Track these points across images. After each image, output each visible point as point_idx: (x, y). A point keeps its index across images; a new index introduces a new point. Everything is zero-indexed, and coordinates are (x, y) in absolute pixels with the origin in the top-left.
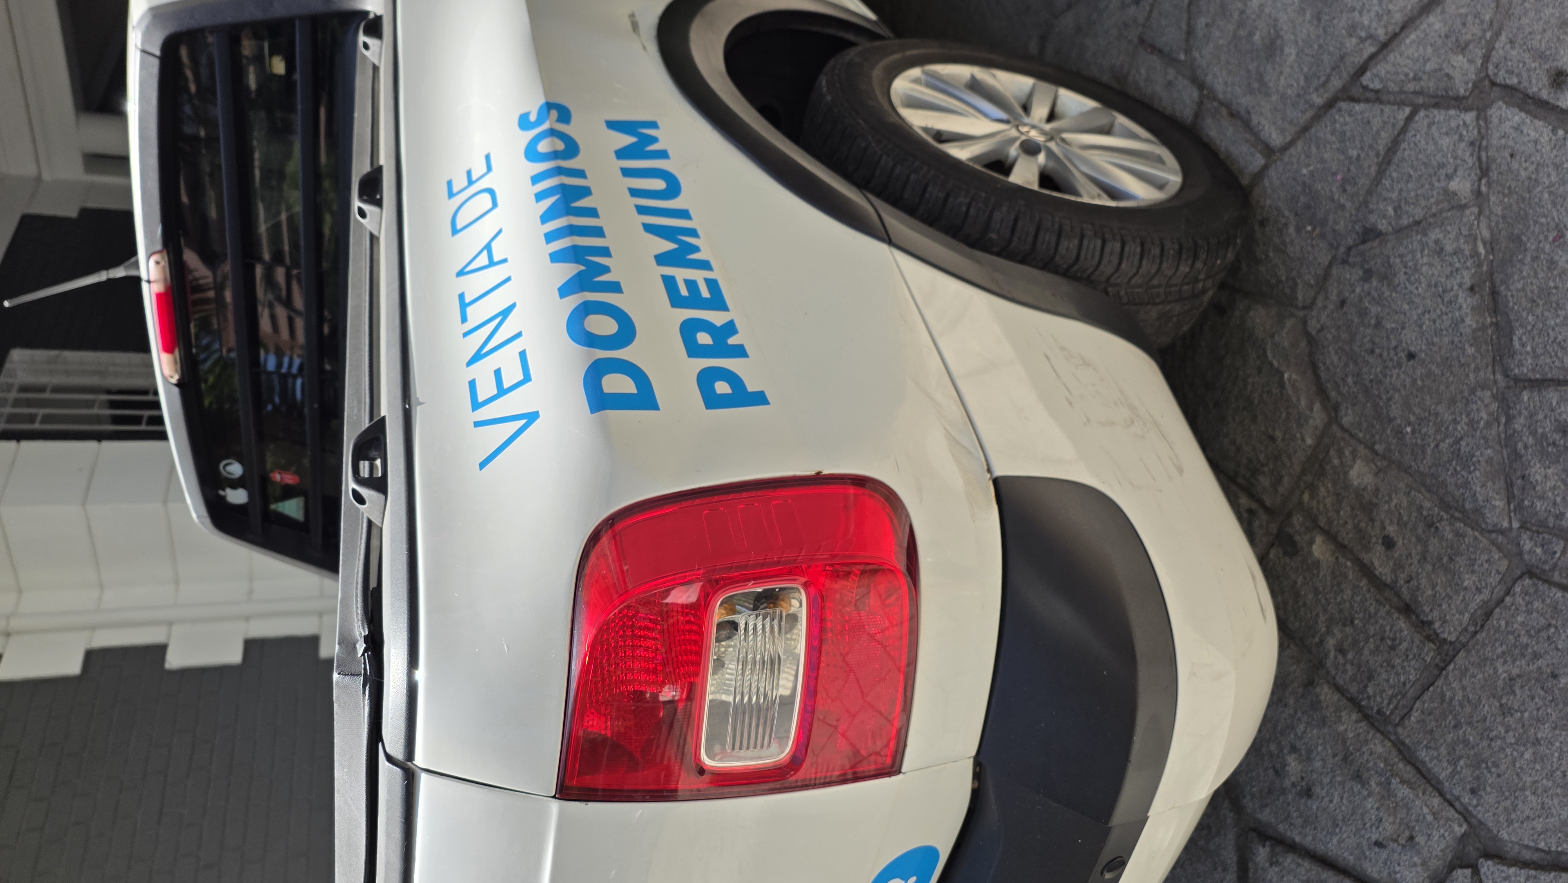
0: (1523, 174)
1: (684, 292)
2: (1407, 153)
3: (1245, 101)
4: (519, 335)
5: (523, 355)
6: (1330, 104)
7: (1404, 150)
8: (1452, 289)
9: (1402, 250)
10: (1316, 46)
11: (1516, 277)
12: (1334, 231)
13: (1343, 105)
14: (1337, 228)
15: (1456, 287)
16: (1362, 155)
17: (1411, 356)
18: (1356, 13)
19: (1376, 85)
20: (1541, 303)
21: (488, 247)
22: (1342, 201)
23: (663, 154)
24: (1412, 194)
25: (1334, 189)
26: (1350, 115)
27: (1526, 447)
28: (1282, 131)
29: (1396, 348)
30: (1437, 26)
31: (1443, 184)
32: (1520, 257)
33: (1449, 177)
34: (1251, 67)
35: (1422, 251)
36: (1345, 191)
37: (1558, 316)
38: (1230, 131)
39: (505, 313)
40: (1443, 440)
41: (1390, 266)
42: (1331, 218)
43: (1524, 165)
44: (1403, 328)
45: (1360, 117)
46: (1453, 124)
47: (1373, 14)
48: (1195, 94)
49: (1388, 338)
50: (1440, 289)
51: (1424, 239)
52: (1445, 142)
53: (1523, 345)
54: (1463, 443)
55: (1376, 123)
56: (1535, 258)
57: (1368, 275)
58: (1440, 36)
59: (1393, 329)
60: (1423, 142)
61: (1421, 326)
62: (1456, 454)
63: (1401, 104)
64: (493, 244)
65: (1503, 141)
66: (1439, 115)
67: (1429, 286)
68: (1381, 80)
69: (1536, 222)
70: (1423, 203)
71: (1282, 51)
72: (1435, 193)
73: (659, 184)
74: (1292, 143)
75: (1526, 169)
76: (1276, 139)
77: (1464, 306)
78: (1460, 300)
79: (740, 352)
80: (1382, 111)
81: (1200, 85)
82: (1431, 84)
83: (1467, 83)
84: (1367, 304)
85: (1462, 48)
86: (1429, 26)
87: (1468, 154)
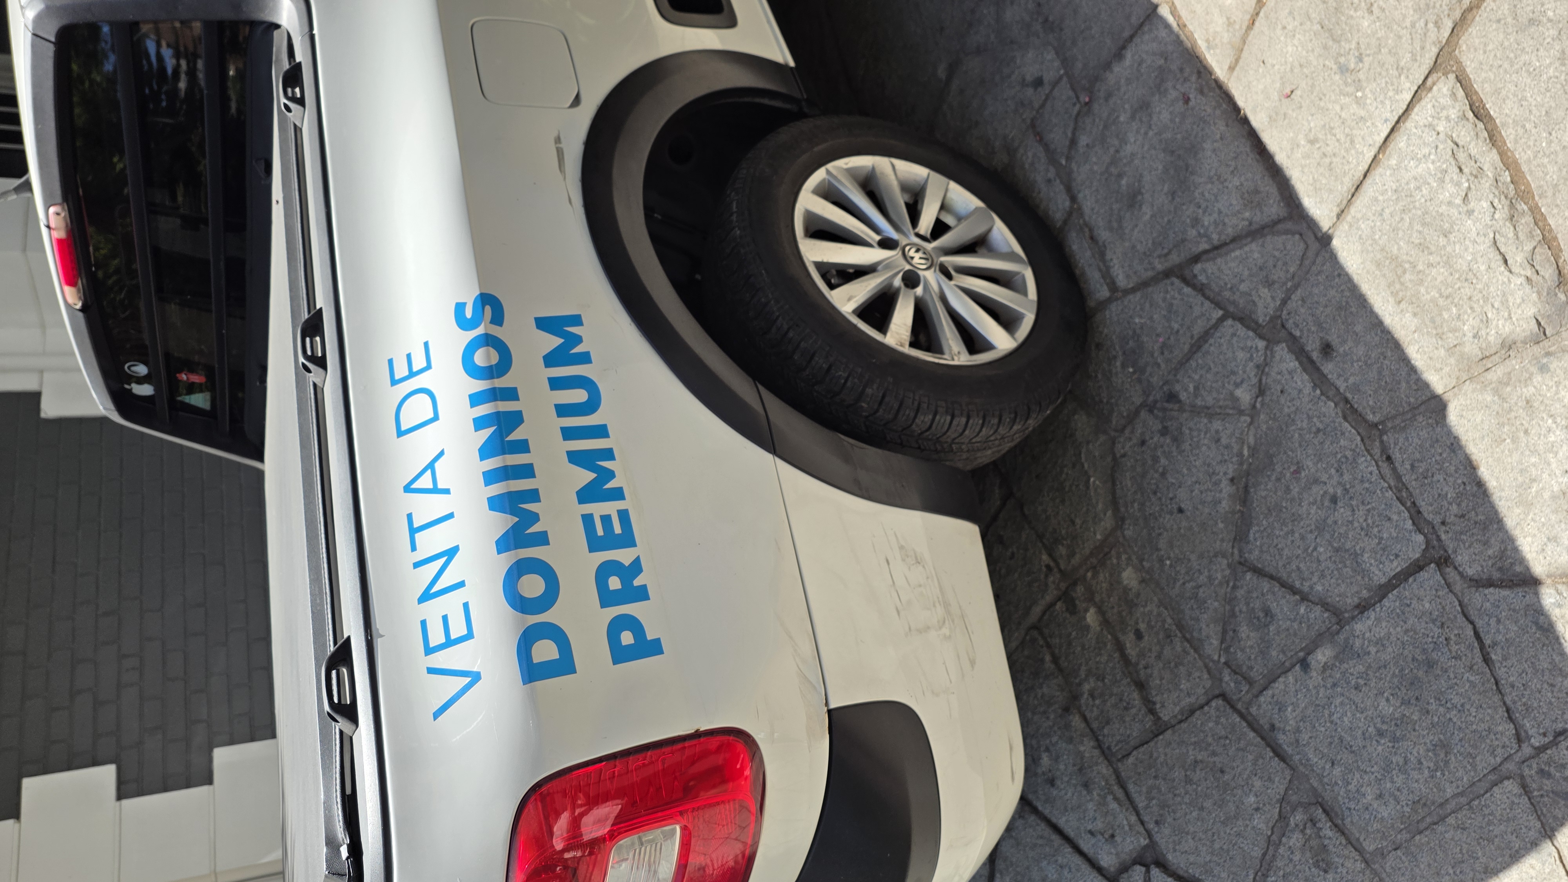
0: (1286, 410)
2: (1212, 348)
3: (1104, 235)
4: (462, 584)
5: (466, 606)
6: (1167, 274)
7: (1211, 345)
8: (1218, 474)
9: (1191, 424)
10: (1166, 219)
11: (1262, 486)
12: (1149, 381)
13: (1176, 281)
14: (1151, 380)
15: (1221, 474)
16: (1181, 332)
17: (1181, 511)
18: (1200, 211)
19: (1202, 278)
20: (1274, 514)
21: (431, 466)
22: (1159, 360)
23: (585, 358)
24: (1209, 383)
25: (1156, 348)
26: (1179, 293)
27: (1240, 611)
28: (1128, 277)
29: (1171, 499)
30: (1256, 255)
31: (1231, 387)
32: (1269, 473)
33: (1237, 385)
34: (1114, 207)
35: (1206, 433)
36: (1162, 353)
37: (1282, 530)
38: (1088, 253)
39: (451, 553)
40: (1189, 581)
41: (1181, 433)
42: (1149, 369)
43: (1288, 403)
44: (1180, 487)
45: (1186, 299)
46: (1249, 344)
47: (1212, 219)
48: (1067, 203)
49: (1168, 488)
50: (1211, 470)
51: (1209, 425)
52: (1241, 355)
53: (1255, 539)
54: (1201, 590)
55: (1197, 310)
56: (1278, 480)
57: (1164, 432)
58: (1256, 265)
59: (1173, 484)
60: (1225, 347)
61: (1192, 491)
62: (1195, 596)
63: (1218, 305)
64: (437, 465)
65: (1279, 377)
66: (1242, 331)
67: (1204, 463)
68: (1207, 277)
69: (1285, 453)
70: (1215, 395)
71: (1141, 206)
72: (1224, 391)
73: (579, 396)
74: (1133, 290)
75: (1289, 407)
76: (1122, 281)
77: (1224, 491)
78: (1222, 485)
79: (642, 594)
80: (1202, 304)
81: (1073, 199)
82: (1241, 301)
83: (1266, 316)
84: (1159, 454)
85: (1269, 284)
86: (1251, 251)
87: (1253, 373)
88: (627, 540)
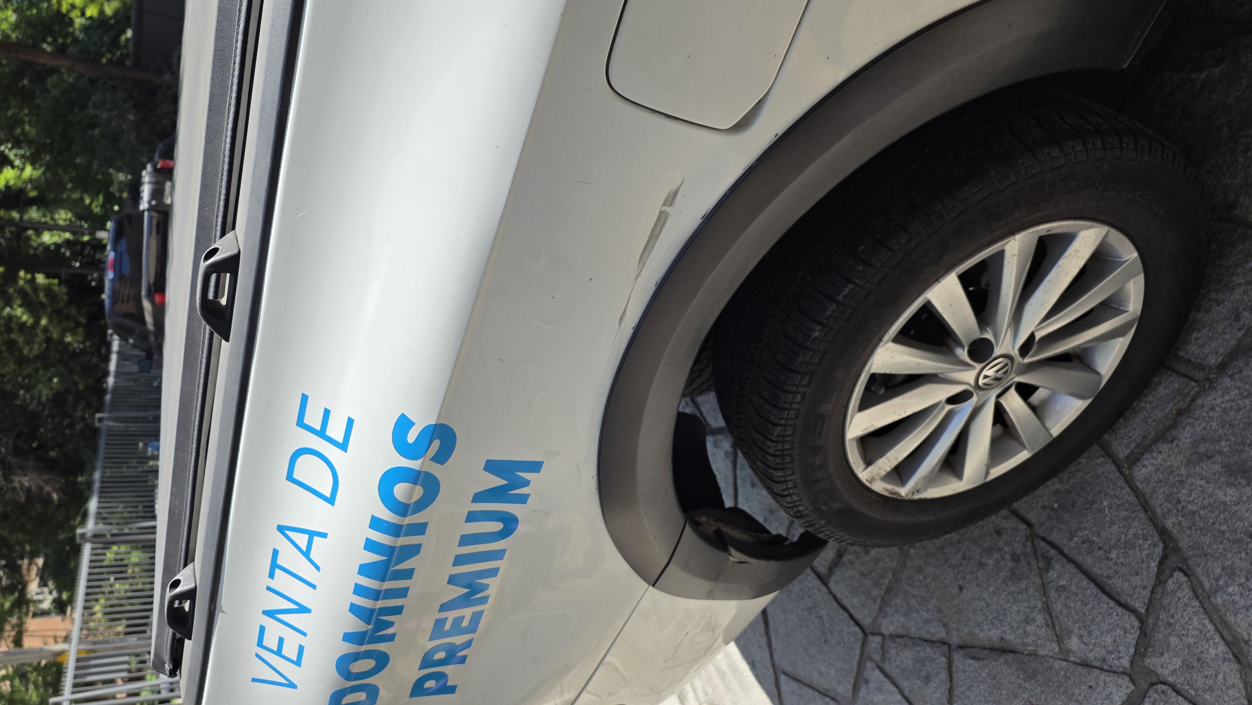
0: (1077, 691)
1: (447, 628)
6: (1164, 534)
7: (1108, 604)
8: (1002, 626)
9: (1031, 591)
11: (1009, 671)
12: (1053, 529)
13: (1159, 550)
14: (1055, 532)
15: (1003, 629)
16: (1110, 563)
17: (961, 589)
18: (1243, 580)
19: (1171, 585)
20: (994, 682)
22: (1076, 539)
23: (522, 499)
24: (1072, 605)
25: (1086, 532)
26: (1148, 555)
28: (1147, 480)
29: (965, 578)
30: (1212, 652)
31: (1076, 631)
32: (1021, 676)
33: (1080, 637)
35: (1028, 607)
36: (1084, 542)
41: (1020, 579)
42: (1063, 526)
43: (1083, 694)
44: (978, 585)
45: (1145, 565)
46: (1121, 648)
47: (1237, 598)
49: (972, 573)
50: (1002, 618)
51: (1037, 610)
52: (1109, 640)
53: (969, 666)
54: (916, 615)
55: (1136, 581)
56: (1020, 686)
57: (1016, 558)
58: (1202, 652)
59: (977, 577)
60: (1111, 621)
61: (978, 599)
62: (910, 610)
65: (1102, 684)
66: (1132, 638)
67: (1004, 609)
68: (1174, 592)
69: (1043, 692)
70: (1065, 612)
72: (1070, 623)
73: (494, 528)
74: (1135, 490)
75: (1080, 694)
76: (1141, 472)
77: (991, 633)
78: (994, 631)
80: (1145, 588)
82: (1160, 636)
83: (1154, 666)
84: (995, 556)
85: (1187, 669)
87: (1097, 655)
88: (470, 630)
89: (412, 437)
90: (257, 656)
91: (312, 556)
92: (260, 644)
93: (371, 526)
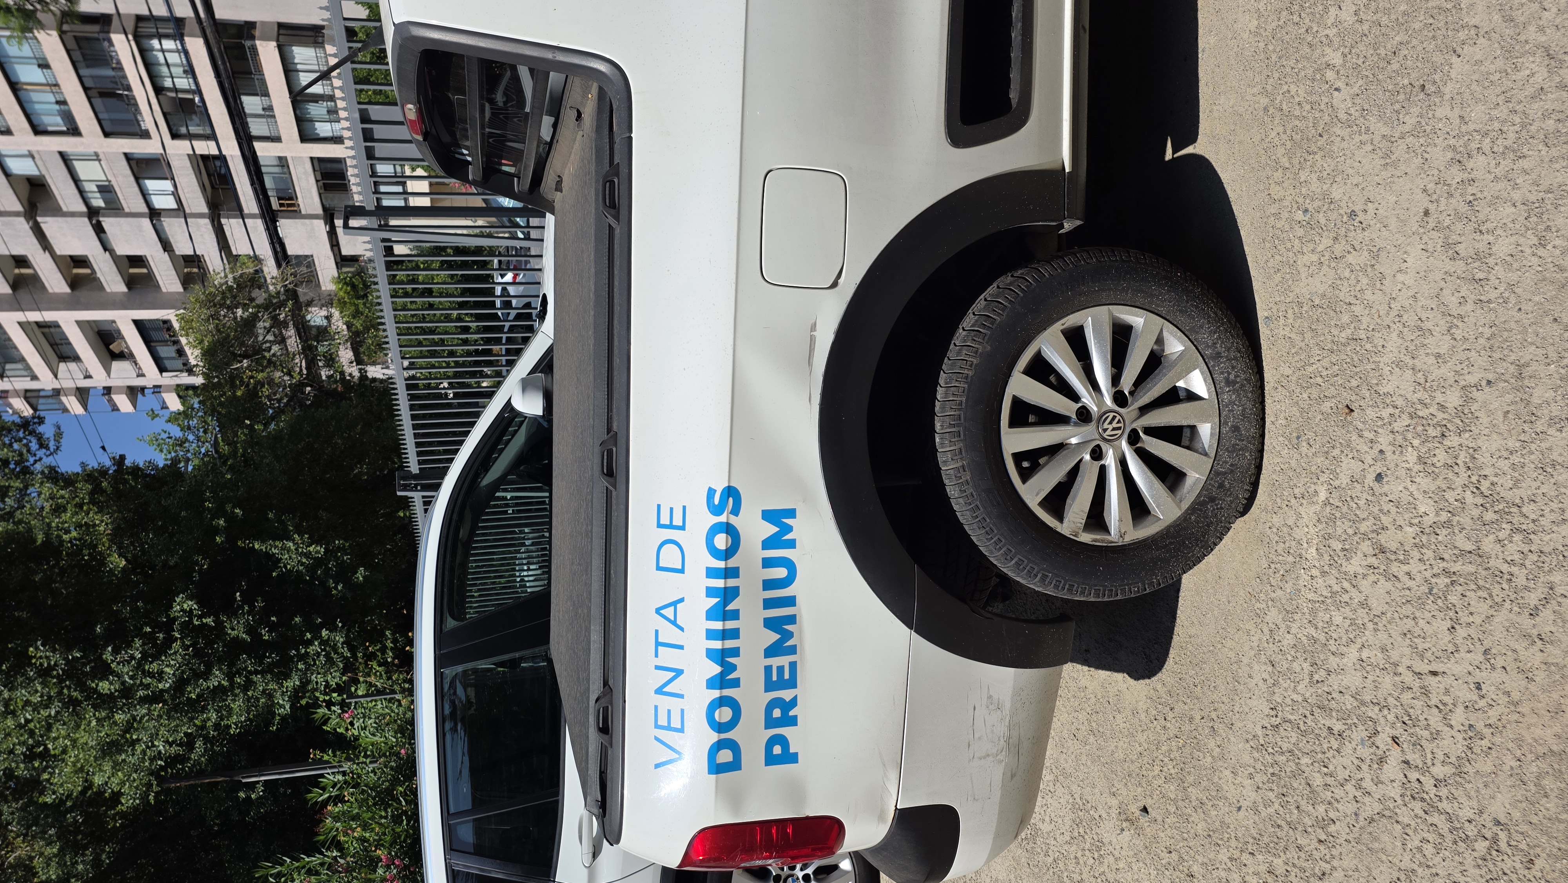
1: (775, 678)
4: (682, 696)
5: (682, 712)
21: (674, 604)
23: (792, 544)
39: (679, 672)
64: (679, 606)
73: (781, 573)
79: (793, 722)
88: (792, 683)
89: (717, 501)
90: (657, 739)
91: (678, 622)
92: (657, 726)
93: (708, 576)
